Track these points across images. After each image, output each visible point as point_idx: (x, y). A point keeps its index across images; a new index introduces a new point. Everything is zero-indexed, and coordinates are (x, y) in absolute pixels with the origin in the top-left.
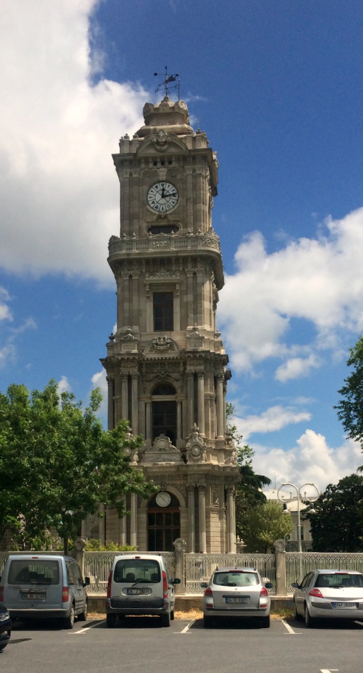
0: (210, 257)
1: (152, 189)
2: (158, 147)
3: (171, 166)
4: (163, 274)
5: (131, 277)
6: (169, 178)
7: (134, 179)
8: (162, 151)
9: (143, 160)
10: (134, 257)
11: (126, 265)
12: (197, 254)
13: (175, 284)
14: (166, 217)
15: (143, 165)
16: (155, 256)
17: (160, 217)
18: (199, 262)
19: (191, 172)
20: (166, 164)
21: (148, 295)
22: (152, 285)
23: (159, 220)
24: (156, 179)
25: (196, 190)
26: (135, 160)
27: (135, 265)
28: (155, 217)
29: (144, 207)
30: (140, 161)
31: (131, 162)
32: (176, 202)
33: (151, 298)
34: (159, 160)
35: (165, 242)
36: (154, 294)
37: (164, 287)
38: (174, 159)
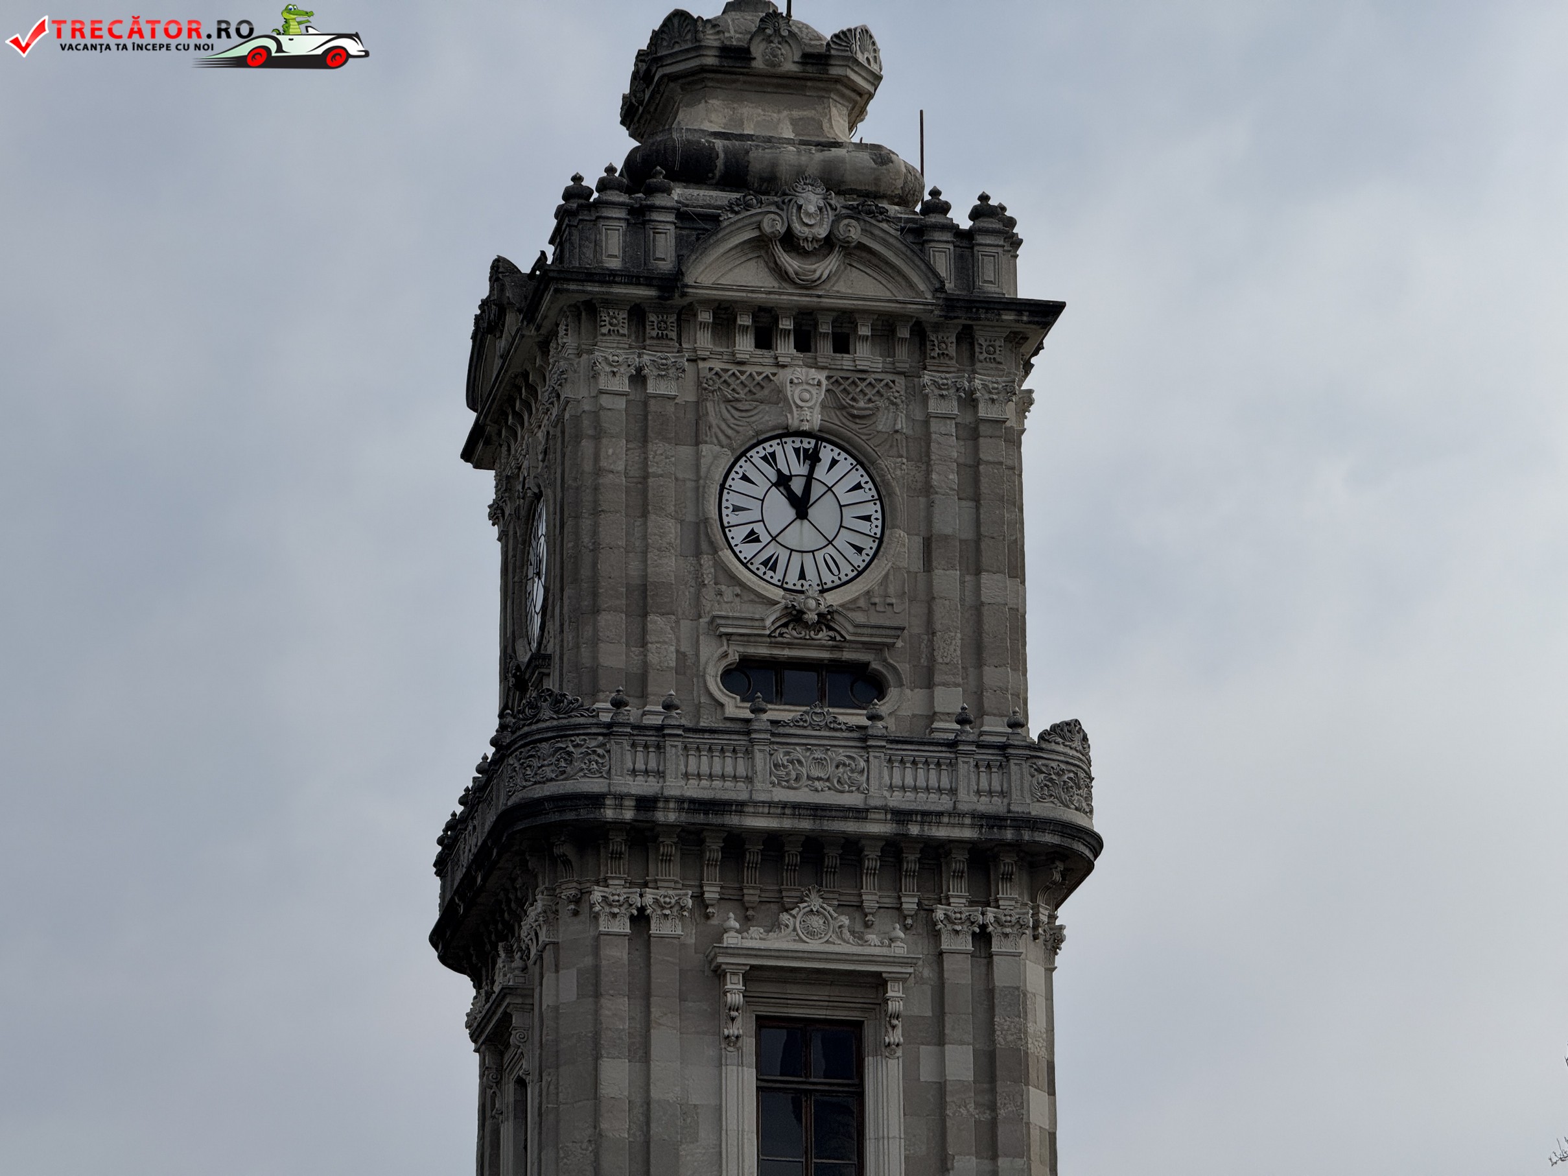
0: (1059, 854)
1: (744, 466)
2: (791, 263)
3: (846, 361)
4: (816, 922)
5: (640, 919)
6: (837, 421)
7: (653, 406)
8: (808, 286)
9: (705, 317)
10: (672, 817)
11: (617, 856)
12: (1009, 835)
13: (878, 982)
14: (826, 619)
15: (704, 341)
16: (787, 824)
17: (795, 617)
18: (1008, 878)
19: (952, 407)
20: (825, 348)
21: (733, 1030)
22: (753, 975)
23: (791, 633)
24: (768, 418)
25: (977, 499)
26: (661, 305)
27: (667, 859)
28: (771, 617)
29: (706, 560)
30: (685, 315)
31: (637, 314)
32: (869, 546)
33: (749, 1044)
34: (786, 324)
35: (841, 755)
36: (763, 1023)
37: (820, 993)
38: (865, 331)
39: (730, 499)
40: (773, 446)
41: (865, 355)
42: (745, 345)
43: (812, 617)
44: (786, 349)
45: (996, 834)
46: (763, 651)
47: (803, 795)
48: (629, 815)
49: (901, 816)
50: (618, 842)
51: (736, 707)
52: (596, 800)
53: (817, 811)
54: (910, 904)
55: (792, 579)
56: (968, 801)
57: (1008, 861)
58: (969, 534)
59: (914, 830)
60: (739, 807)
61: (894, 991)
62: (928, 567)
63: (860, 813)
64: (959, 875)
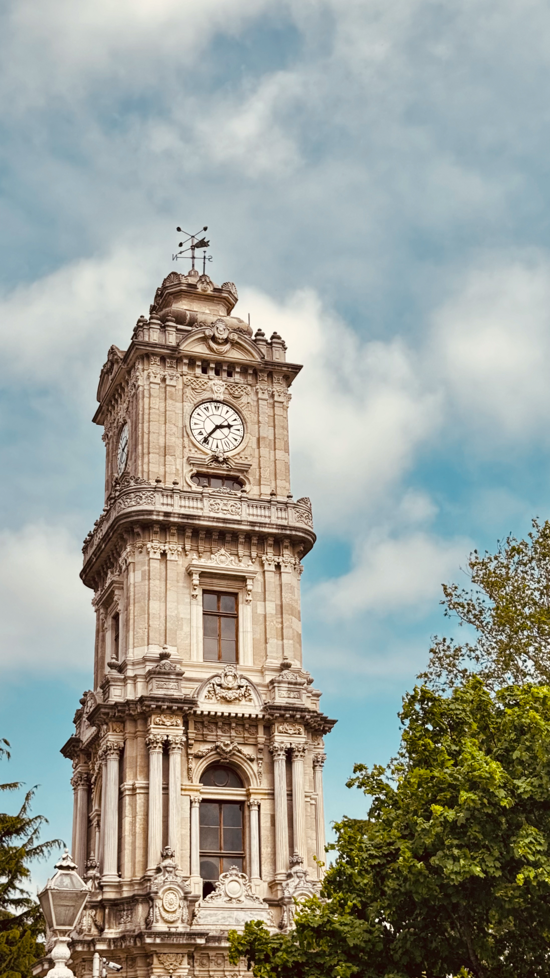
0: (303, 541)
1: (198, 410)
2: (214, 346)
3: (231, 380)
4: (223, 558)
5: (164, 554)
6: (228, 398)
7: (168, 388)
8: (220, 353)
9: (186, 361)
10: (176, 520)
11: (156, 533)
12: (288, 532)
13: (243, 579)
14: (225, 461)
15: (185, 369)
16: (215, 524)
17: (215, 459)
18: (286, 547)
19: (266, 396)
20: (225, 375)
21: (195, 593)
22: (203, 575)
23: (214, 465)
24: (207, 395)
25: (274, 427)
26: (171, 357)
27: (173, 535)
28: (207, 459)
29: (186, 439)
30: (179, 361)
31: (163, 359)
32: (239, 439)
33: (200, 598)
34: (212, 365)
35: (232, 503)
36: (205, 592)
37: (224, 582)
38: (238, 370)
39: (193, 421)
40: (208, 405)
41: (237, 378)
42: (198, 371)
43: (221, 459)
44: (212, 373)
45: (284, 532)
46: (205, 470)
47: (220, 515)
48: (161, 518)
49: (253, 524)
50: (157, 529)
51: (195, 488)
52: (150, 512)
53: (225, 521)
54: (254, 554)
55: (214, 448)
56: (274, 520)
57: (287, 543)
58: (272, 438)
59: (257, 529)
60: (198, 517)
61: (249, 582)
62: (259, 447)
63: (239, 522)
64: (270, 546)
